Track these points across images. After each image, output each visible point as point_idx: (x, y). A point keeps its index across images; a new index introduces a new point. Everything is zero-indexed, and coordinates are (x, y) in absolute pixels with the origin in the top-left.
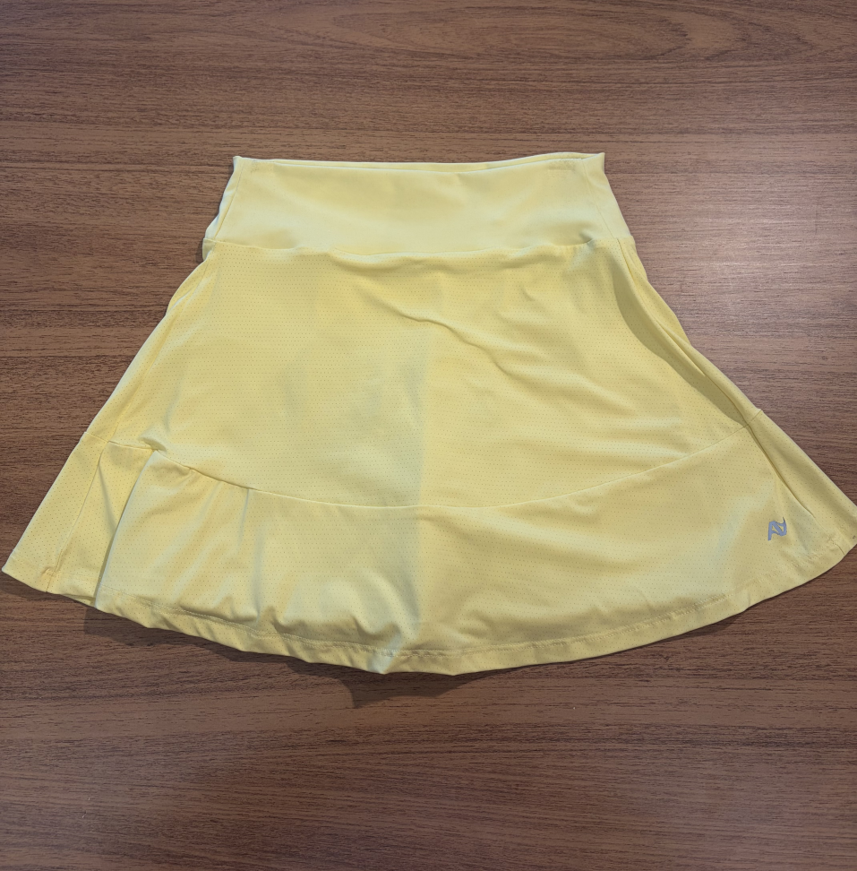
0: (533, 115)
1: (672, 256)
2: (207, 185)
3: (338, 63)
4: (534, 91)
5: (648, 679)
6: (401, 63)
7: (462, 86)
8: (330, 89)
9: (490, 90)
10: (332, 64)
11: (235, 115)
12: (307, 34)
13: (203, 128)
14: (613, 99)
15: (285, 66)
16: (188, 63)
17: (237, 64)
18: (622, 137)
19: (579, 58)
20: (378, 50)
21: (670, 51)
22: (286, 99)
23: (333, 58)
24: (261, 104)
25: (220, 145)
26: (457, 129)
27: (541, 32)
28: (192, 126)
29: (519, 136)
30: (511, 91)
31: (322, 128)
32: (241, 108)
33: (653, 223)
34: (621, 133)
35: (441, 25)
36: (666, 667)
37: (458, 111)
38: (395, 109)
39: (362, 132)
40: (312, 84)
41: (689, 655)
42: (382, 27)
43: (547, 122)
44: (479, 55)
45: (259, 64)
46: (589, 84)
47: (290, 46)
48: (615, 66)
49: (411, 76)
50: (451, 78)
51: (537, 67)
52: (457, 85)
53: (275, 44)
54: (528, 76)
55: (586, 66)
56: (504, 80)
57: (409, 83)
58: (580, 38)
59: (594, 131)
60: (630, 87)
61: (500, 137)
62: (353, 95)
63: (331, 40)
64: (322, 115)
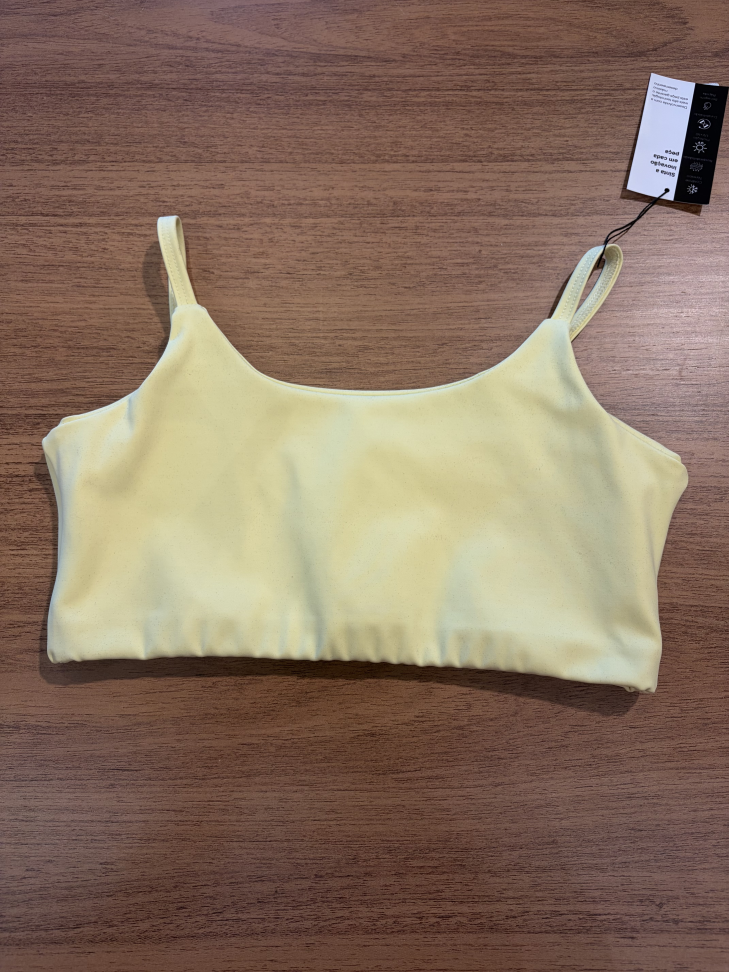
0: (477, 137)
1: (667, 329)
2: (41, 241)
3: (216, 73)
4: (478, 103)
5: (634, 935)
6: (300, 70)
7: (381, 99)
8: (204, 109)
9: (419, 104)
10: (207, 73)
11: (78, 146)
12: (175, 34)
13: (36, 165)
14: (587, 113)
15: (144, 78)
16: (19, 78)
17: (83, 78)
18: (599, 165)
19: (541, 57)
20: (269, 53)
21: (665, 44)
22: (146, 122)
23: (209, 66)
24: (113, 130)
25: (58, 187)
26: (373, 158)
27: (489, 23)
28: (22, 162)
29: (458, 166)
30: (448, 105)
31: (193, 161)
32: (86, 137)
33: (641, 284)
34: (598, 159)
35: (354, 16)
36: (659, 918)
37: (376, 134)
38: (290, 133)
39: (246, 165)
40: (180, 101)
41: (692, 900)
42: (276, 22)
43: (495, 146)
44: (404, 56)
45: (112, 77)
46: (553, 93)
47: (152, 51)
48: (590, 67)
49: (314, 88)
50: (367, 90)
51: (482, 71)
52: (374, 99)
53: (132, 49)
54: (469, 84)
55: (550, 67)
56: (438, 90)
57: (310, 97)
58: (542, 30)
59: (561, 157)
60: (610, 95)
61: (431, 168)
62: (235, 115)
63: (207, 41)
64: (194, 145)
